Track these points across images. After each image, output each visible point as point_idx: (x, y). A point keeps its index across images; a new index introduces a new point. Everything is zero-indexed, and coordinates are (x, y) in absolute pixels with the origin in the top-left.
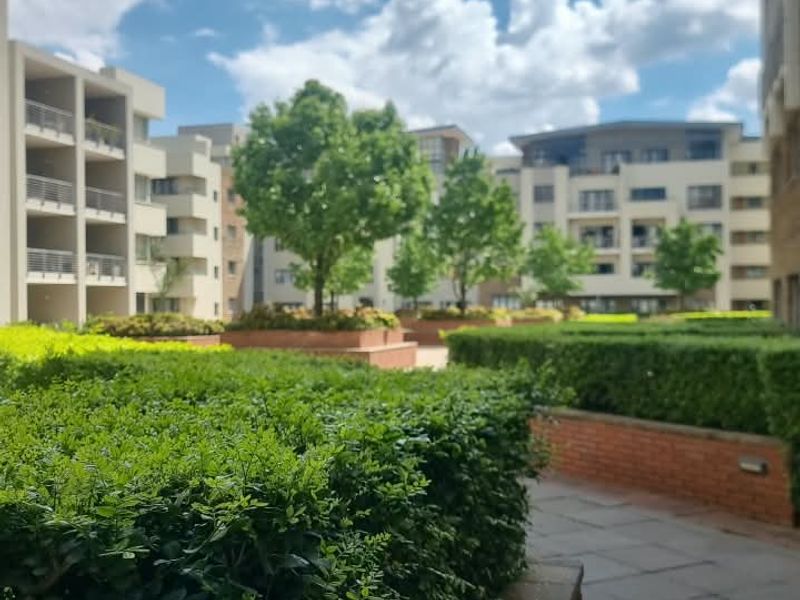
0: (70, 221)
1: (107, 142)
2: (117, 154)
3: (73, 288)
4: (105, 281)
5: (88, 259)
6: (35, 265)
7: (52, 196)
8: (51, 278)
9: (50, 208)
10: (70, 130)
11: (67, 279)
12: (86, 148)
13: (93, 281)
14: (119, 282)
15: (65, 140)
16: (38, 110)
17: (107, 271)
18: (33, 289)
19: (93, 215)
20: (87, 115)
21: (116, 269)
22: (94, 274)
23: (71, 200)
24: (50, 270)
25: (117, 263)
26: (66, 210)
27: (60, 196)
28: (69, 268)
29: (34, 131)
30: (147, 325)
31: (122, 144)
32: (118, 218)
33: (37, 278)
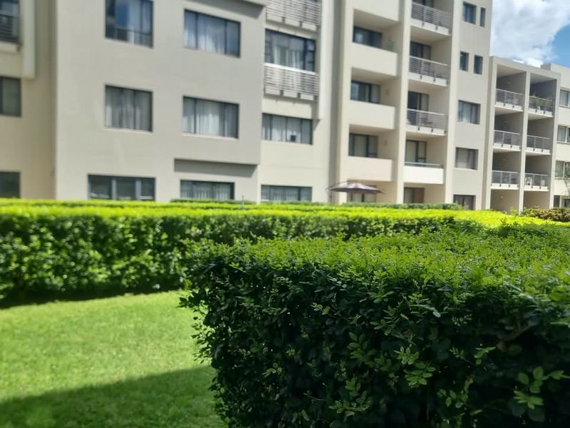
0: (518, 154)
1: (542, 109)
2: (548, 114)
3: (516, 192)
4: (536, 189)
5: (527, 176)
6: (496, 180)
7: (508, 141)
8: (505, 187)
9: (507, 148)
10: (521, 103)
11: (514, 187)
12: (529, 112)
13: (528, 188)
14: (544, 189)
15: (518, 109)
16: (503, 93)
17: (537, 183)
18: (495, 193)
19: (530, 151)
20: (531, 94)
21: (543, 182)
22: (529, 184)
23: (519, 143)
24: (504, 182)
25: (544, 178)
26: (515, 148)
27: (512, 141)
28: (515, 181)
29: (500, 105)
30: (560, 215)
31: (552, 109)
32: (546, 152)
33: (496, 186)
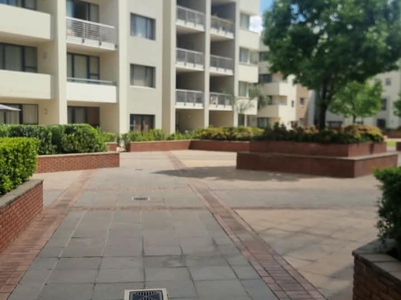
0: (201, 74)
1: (224, 29)
2: (230, 36)
3: (201, 112)
4: (220, 108)
5: (211, 95)
6: (180, 98)
7: (192, 60)
8: (189, 106)
9: (190, 67)
10: (202, 23)
11: (198, 106)
12: (212, 33)
13: (213, 108)
14: (228, 108)
15: (199, 28)
16: (184, 11)
17: (222, 102)
18: (179, 112)
19: (214, 71)
20: (212, 13)
21: (227, 101)
22: (215, 103)
23: (202, 62)
24: (188, 101)
25: (228, 98)
26: (199, 68)
27: (196, 61)
28: (200, 100)
29: (181, 23)
31: (233, 30)
32: (229, 72)
33: (181, 106)
